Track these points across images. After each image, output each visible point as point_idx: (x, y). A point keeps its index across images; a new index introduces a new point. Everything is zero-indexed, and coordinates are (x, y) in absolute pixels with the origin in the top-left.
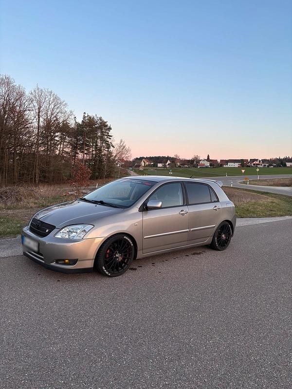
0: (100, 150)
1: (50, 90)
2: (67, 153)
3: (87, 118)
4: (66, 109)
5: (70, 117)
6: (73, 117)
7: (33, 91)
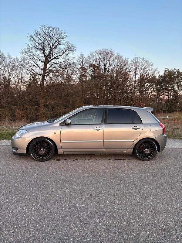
0: (176, 92)
1: (142, 57)
2: (154, 95)
3: (167, 72)
4: (152, 68)
5: (155, 72)
6: (157, 72)
7: (132, 60)
